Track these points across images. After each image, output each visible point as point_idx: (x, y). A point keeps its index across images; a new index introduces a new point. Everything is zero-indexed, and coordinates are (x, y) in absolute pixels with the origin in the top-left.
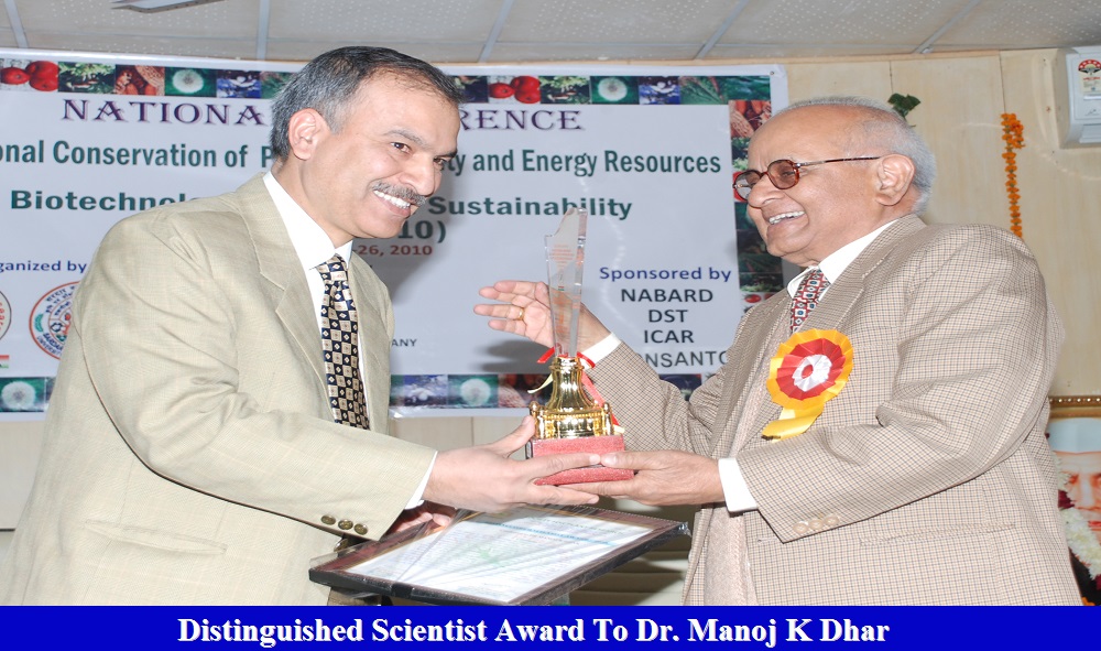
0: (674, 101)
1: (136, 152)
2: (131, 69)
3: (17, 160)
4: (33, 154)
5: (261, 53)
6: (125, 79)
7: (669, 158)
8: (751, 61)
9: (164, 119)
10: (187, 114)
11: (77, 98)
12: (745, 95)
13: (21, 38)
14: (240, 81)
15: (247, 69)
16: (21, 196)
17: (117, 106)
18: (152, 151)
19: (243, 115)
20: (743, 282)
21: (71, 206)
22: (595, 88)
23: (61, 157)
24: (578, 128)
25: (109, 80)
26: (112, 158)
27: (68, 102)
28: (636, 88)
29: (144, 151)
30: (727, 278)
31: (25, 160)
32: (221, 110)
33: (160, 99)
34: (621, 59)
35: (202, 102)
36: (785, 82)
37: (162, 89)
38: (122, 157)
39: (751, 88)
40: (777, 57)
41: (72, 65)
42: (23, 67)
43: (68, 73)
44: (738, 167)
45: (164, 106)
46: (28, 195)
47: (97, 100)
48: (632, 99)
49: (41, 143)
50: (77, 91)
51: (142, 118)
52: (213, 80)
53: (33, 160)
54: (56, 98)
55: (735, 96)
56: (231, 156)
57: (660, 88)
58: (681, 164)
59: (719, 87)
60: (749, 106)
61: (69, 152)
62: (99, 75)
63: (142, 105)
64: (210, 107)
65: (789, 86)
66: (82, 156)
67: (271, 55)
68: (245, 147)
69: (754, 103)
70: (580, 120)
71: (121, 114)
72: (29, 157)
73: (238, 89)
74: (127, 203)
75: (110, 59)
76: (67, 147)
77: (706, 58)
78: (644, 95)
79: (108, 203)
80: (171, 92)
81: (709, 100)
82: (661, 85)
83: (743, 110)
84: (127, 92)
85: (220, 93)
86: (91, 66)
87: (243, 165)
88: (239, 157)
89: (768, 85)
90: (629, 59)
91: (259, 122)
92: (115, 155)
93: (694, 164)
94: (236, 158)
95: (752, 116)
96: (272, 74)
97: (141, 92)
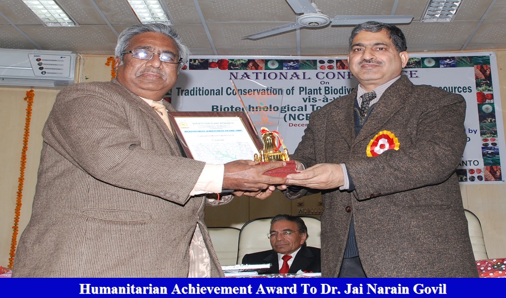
0: (453, 66)
1: (254, 90)
2: (253, 61)
3: (214, 95)
4: (219, 92)
5: (299, 53)
6: (251, 64)
7: (452, 87)
8: (482, 50)
9: (265, 78)
10: (273, 76)
11: (234, 72)
12: (480, 63)
13: (215, 52)
14: (291, 64)
15: (294, 59)
16: (215, 107)
17: (248, 74)
18: (260, 90)
19: (292, 76)
20: (482, 134)
22: (423, 62)
23: (229, 93)
24: (417, 77)
25: (245, 65)
26: (246, 93)
27: (231, 73)
28: (438, 62)
29: (257, 90)
30: (475, 132)
31: (217, 95)
32: (285, 74)
33: (263, 71)
34: (432, 51)
35: (278, 72)
36: (495, 58)
37: (264, 67)
38: (249, 92)
39: (482, 60)
40: (492, 49)
41: (233, 60)
42: (216, 62)
43: (232, 63)
44: (479, 90)
45: (265, 73)
46: (217, 107)
47: (241, 72)
48: (437, 66)
49: (222, 88)
50: (235, 69)
51: (257, 78)
52: (282, 64)
53: (219, 94)
54: (227, 72)
55: (476, 64)
56: (288, 91)
57: (447, 61)
58: (456, 89)
59: (470, 60)
60: (482, 67)
61: (231, 91)
62: (242, 63)
63: (257, 73)
64: (281, 73)
65: (497, 59)
67: (302, 54)
68: (294, 87)
69: (483, 66)
70: (417, 74)
71: (250, 77)
72: (218, 93)
73: (291, 66)
74: (251, 108)
75: (247, 57)
76: (231, 89)
77: (465, 50)
78: (442, 64)
80: (267, 68)
81: (467, 65)
82: (448, 60)
83: (480, 69)
84: (252, 69)
85: (284, 68)
86: (239, 60)
87: (293, 94)
88: (291, 91)
89: (489, 59)
90: (435, 51)
91: (298, 78)
92: (247, 91)
93: (462, 90)
94: (290, 91)
95: (483, 71)
96: (303, 61)
97: (257, 69)
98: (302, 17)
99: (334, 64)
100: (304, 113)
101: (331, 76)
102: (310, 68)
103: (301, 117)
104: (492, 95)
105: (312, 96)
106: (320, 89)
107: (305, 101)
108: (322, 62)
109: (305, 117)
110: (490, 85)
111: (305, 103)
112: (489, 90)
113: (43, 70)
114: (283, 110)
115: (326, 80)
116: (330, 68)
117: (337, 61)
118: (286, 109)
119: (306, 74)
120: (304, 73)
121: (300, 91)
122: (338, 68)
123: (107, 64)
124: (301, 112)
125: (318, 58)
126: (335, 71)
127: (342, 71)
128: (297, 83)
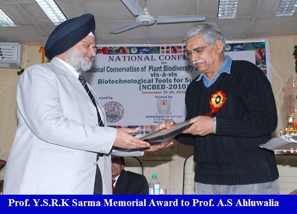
0: (242, 50)
1: (123, 69)
2: (123, 48)
3: (100, 71)
5: (149, 42)
6: (121, 50)
8: (260, 38)
9: (129, 60)
10: (134, 58)
11: (111, 56)
12: (259, 47)
13: (101, 42)
15: (146, 46)
17: (119, 57)
18: (126, 68)
19: (145, 58)
21: (110, 83)
23: (108, 71)
25: (118, 51)
26: (118, 70)
28: (233, 47)
32: (141, 57)
33: (128, 55)
34: (229, 39)
35: (137, 55)
36: (269, 44)
37: (129, 53)
38: (120, 70)
39: (260, 45)
41: (111, 47)
42: (102, 49)
43: (110, 49)
45: (129, 57)
46: (101, 80)
47: (115, 56)
48: (232, 50)
49: (104, 67)
50: (112, 54)
51: (125, 60)
52: (139, 50)
54: (107, 56)
55: (256, 48)
57: (238, 46)
59: (253, 46)
60: (260, 50)
62: (116, 50)
63: (124, 57)
65: (270, 44)
66: (112, 70)
68: (145, 66)
71: (120, 59)
72: (102, 71)
73: (145, 51)
74: (121, 82)
75: (119, 46)
76: (109, 68)
77: (249, 38)
78: (235, 49)
79: (117, 82)
80: (131, 53)
81: (250, 49)
82: (239, 46)
83: (258, 52)
84: (122, 54)
85: (141, 53)
86: (115, 47)
87: (145, 71)
89: (264, 45)
90: (231, 39)
91: (148, 60)
94: (143, 69)
95: (261, 53)
96: (152, 47)
97: (125, 54)
98: (138, 18)
99: (170, 50)
100: (151, 84)
101: (168, 58)
102: (156, 53)
103: (149, 87)
104: (266, 70)
105: (156, 72)
106: (161, 67)
107: (152, 76)
108: (163, 48)
109: (151, 87)
110: (265, 63)
111: (152, 78)
112: (264, 67)
113: (3, 56)
114: (139, 82)
115: (165, 61)
116: (168, 52)
117: (172, 47)
118: (141, 82)
119: (153, 57)
120: (152, 56)
121: (150, 69)
122: (172, 52)
123: (40, 51)
124: (149, 84)
125: (161, 46)
126: (170, 54)
127: (174, 54)
128: (148, 63)
